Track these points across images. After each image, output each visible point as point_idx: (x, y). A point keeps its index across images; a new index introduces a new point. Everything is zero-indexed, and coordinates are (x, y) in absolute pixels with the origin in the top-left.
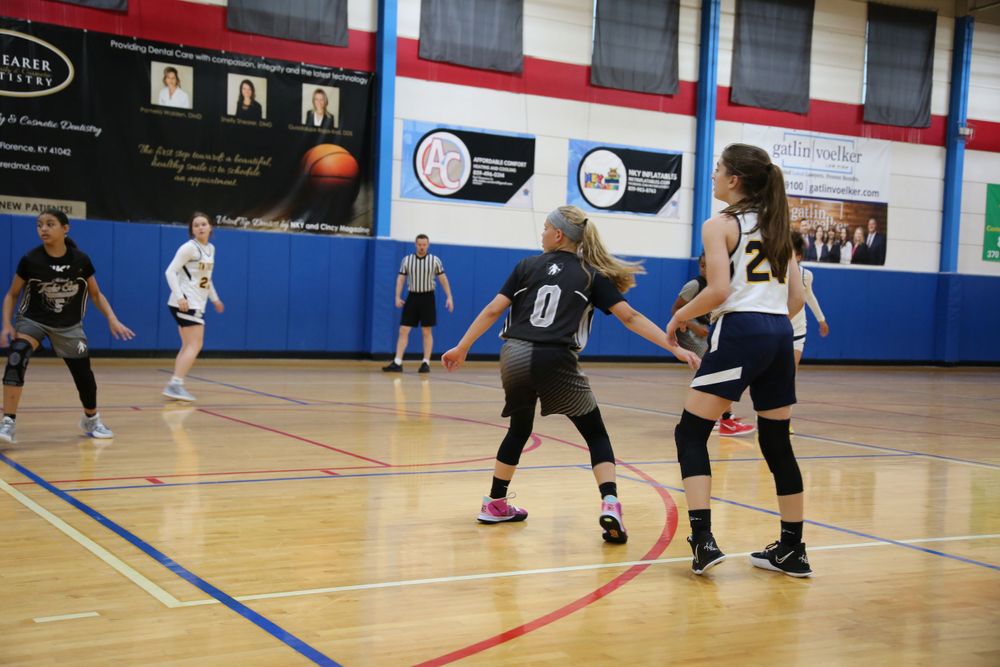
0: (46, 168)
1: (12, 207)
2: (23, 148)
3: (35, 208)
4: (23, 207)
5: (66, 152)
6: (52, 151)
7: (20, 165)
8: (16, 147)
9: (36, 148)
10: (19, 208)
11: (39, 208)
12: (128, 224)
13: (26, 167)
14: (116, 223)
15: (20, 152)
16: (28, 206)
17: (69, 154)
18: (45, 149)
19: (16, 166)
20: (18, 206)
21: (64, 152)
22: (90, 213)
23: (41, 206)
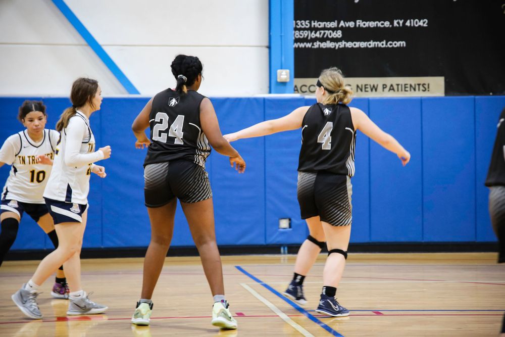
0: (402, 44)
1: (369, 89)
2: (379, 24)
3: (392, 88)
4: (380, 88)
5: (423, 23)
6: (408, 24)
7: (376, 43)
8: (372, 24)
9: (392, 23)
10: (376, 90)
11: (395, 87)
12: (491, 96)
13: (382, 44)
14: (477, 97)
15: (377, 28)
16: (384, 86)
17: (425, 25)
18: (401, 22)
19: (372, 44)
20: (374, 88)
21: (421, 23)
22: (449, 89)
23: (398, 85)
